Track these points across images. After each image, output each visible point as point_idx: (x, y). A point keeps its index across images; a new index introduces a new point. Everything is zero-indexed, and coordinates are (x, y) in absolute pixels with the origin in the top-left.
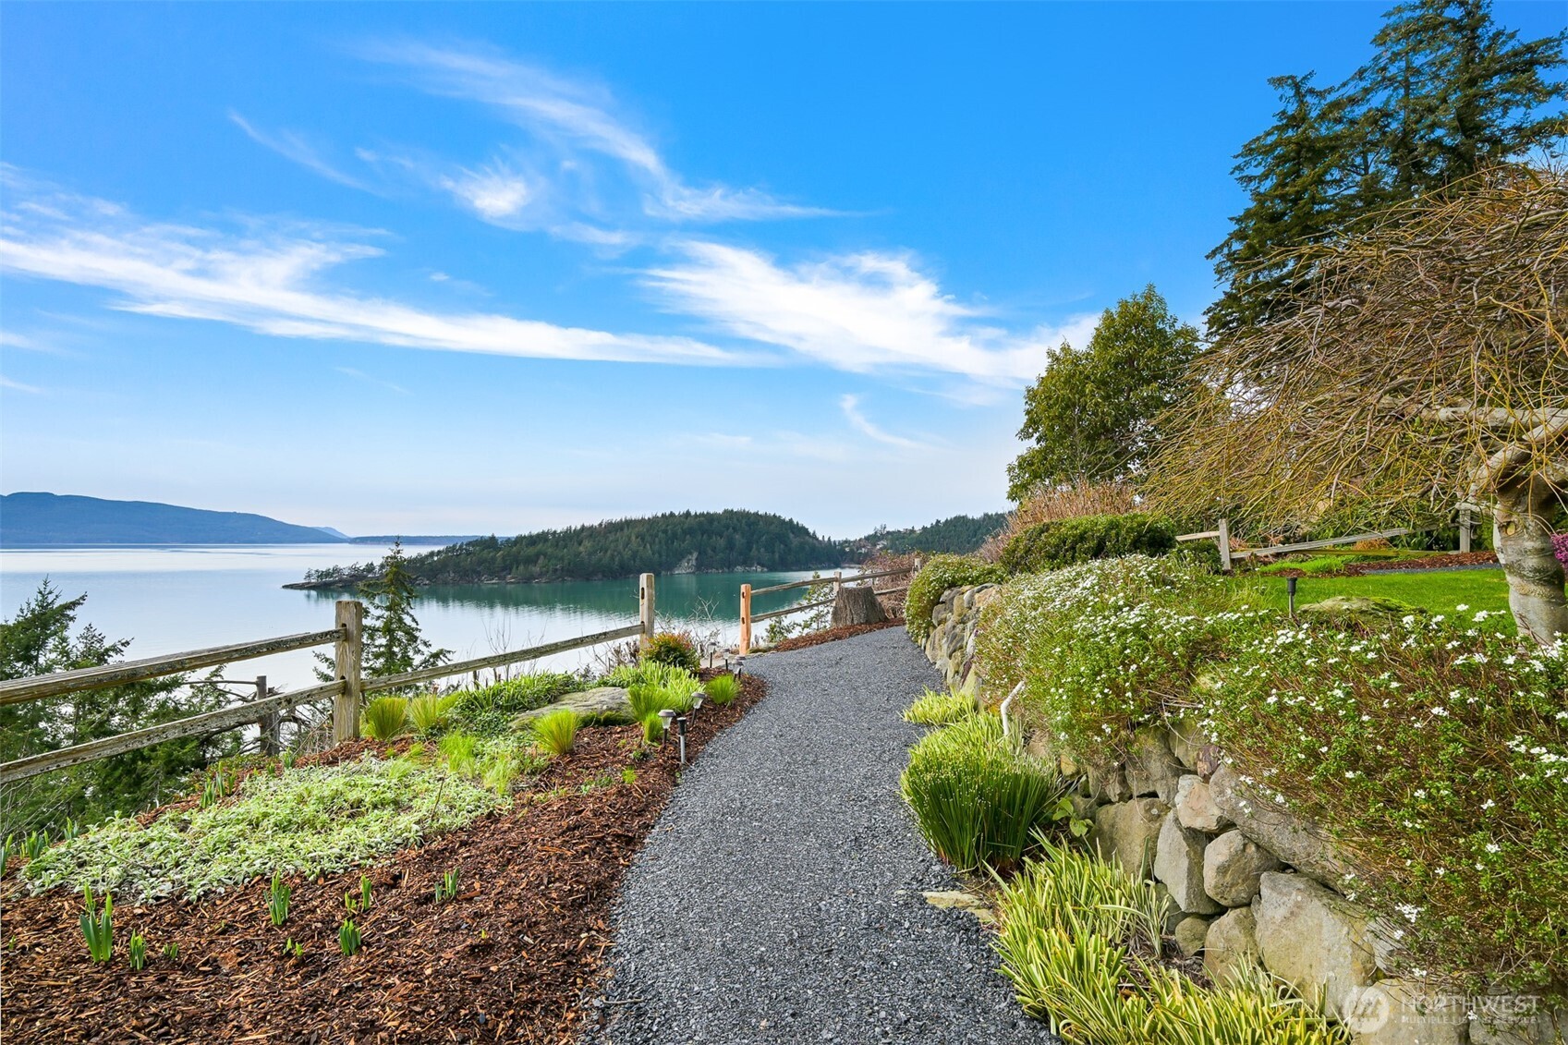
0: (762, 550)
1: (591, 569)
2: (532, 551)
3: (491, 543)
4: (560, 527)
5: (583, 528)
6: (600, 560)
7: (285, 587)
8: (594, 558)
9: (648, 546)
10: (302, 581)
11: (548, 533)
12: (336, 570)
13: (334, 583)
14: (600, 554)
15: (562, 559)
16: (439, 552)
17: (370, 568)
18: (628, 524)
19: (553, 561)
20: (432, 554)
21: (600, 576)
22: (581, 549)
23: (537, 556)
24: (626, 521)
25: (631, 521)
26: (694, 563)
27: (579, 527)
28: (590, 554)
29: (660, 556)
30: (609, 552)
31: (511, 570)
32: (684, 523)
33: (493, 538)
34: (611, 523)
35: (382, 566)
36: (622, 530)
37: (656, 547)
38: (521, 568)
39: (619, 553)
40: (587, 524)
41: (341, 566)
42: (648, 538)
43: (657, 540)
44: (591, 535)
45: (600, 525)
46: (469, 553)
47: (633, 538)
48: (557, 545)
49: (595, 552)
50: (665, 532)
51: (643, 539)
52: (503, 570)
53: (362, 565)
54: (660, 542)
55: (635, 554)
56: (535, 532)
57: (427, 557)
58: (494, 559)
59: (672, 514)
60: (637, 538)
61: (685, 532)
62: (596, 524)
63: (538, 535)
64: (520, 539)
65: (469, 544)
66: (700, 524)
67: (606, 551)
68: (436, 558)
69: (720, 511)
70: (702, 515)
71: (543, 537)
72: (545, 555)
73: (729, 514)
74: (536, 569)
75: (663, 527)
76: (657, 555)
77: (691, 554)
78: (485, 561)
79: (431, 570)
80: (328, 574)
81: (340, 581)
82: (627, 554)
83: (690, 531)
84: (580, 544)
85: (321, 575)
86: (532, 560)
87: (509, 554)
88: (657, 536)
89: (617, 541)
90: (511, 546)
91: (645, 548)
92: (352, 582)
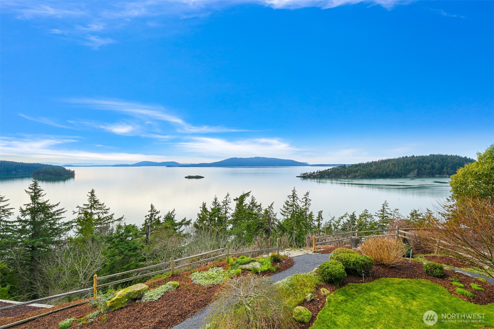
0: (449, 169)
1: (375, 174)
2: (356, 169)
3: (344, 166)
4: (365, 162)
5: (373, 162)
6: (378, 172)
7: (296, 177)
8: (376, 171)
9: (396, 168)
10: (300, 175)
12: (307, 173)
13: (306, 176)
14: (378, 170)
15: (365, 171)
16: (330, 169)
17: (314, 173)
18: (389, 160)
19: (363, 172)
20: (329, 169)
21: (378, 177)
22: (372, 168)
23: (358, 170)
25: (390, 159)
26: (416, 173)
27: (371, 162)
28: (375, 170)
29: (402, 171)
30: (382, 169)
31: (350, 174)
32: (411, 160)
33: (345, 165)
34: (383, 160)
35: (317, 172)
36: (386, 162)
37: (400, 168)
38: (353, 174)
39: (386, 170)
40: (374, 161)
41: (307, 172)
42: (396, 165)
43: (400, 165)
44: (375, 164)
45: (379, 161)
46: (338, 169)
47: (391, 165)
48: (364, 167)
49: (377, 169)
50: (403, 163)
51: (394, 165)
52: (347, 174)
54: (401, 166)
55: (391, 171)
57: (327, 170)
58: (345, 171)
59: (406, 157)
60: (392, 165)
61: (412, 163)
62: (377, 160)
63: (358, 164)
64: (352, 165)
65: (340, 167)
66: (419, 160)
67: (381, 169)
68: (330, 171)
69: (428, 155)
70: (420, 157)
71: (360, 165)
72: (360, 170)
73: (432, 156)
74: (357, 174)
75: (403, 161)
76: (400, 170)
77: (415, 170)
78: (342, 171)
79: (328, 174)
80: (305, 174)
81: (307, 176)
82: (388, 170)
83: (415, 162)
86: (356, 172)
87: (349, 170)
88: (400, 164)
89: (385, 166)
90: (350, 168)
91: (395, 168)
92: (310, 176)
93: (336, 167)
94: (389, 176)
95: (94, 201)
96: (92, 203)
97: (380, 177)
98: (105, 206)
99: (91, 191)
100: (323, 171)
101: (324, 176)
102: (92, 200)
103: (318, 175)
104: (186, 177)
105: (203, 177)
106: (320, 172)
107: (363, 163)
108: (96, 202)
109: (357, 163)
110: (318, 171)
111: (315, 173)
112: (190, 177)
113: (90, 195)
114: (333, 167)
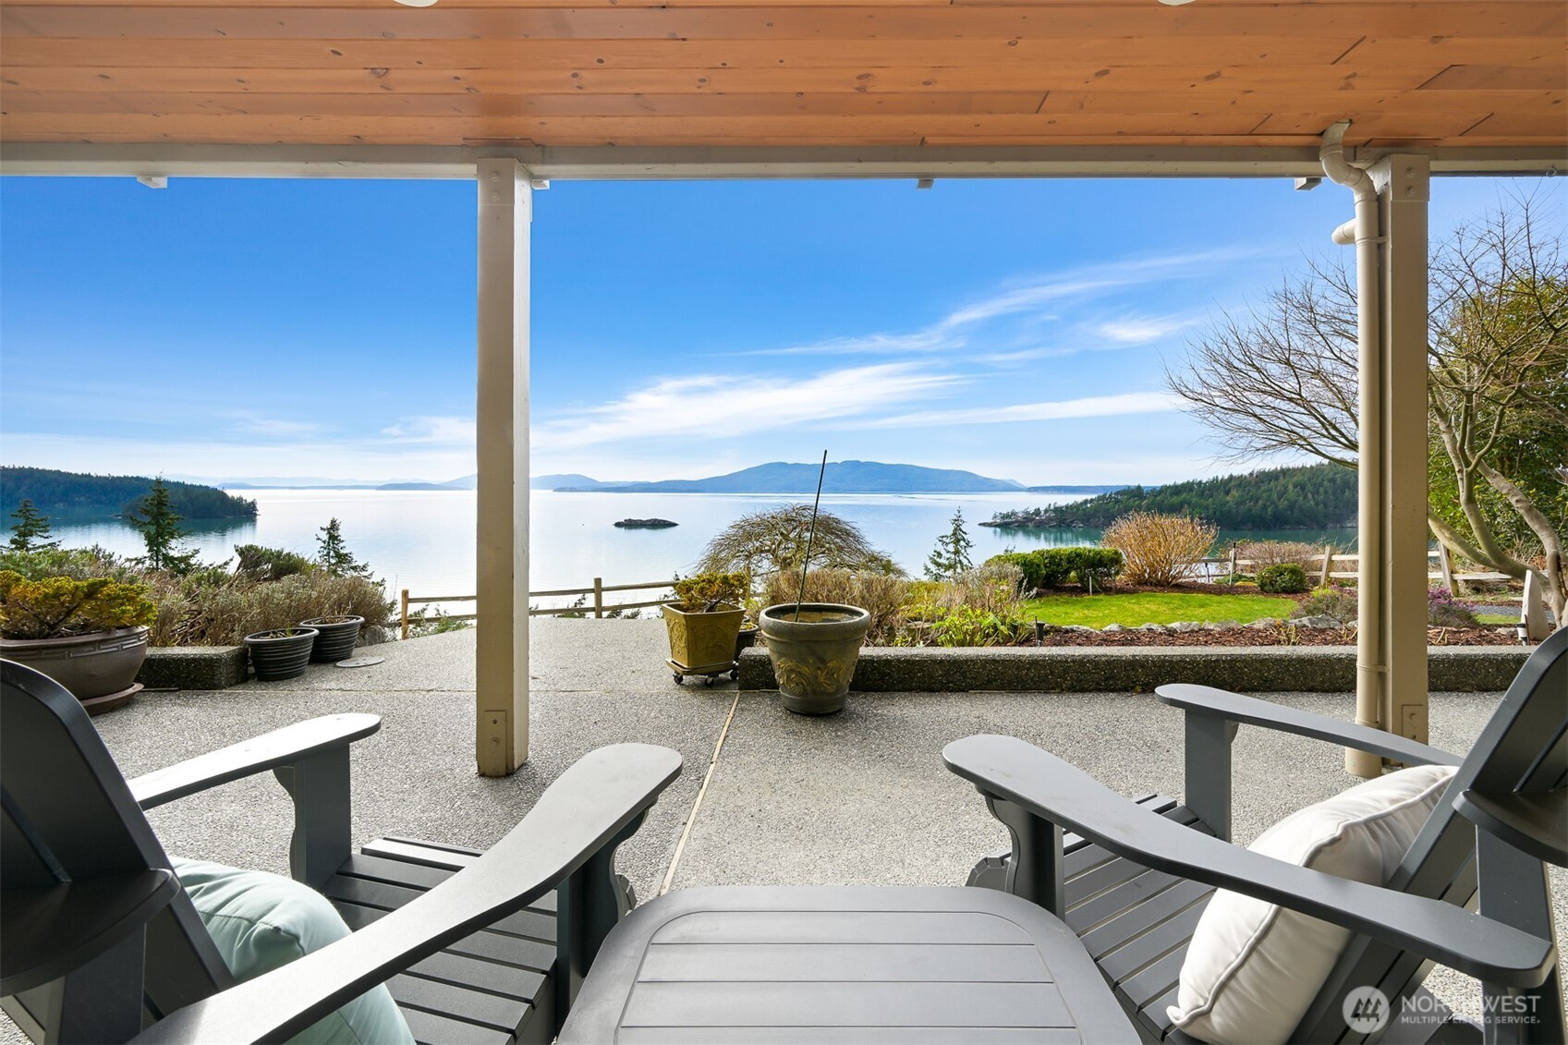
1: (1239, 519)
2: (1175, 500)
3: (1136, 492)
4: (1205, 477)
5: (1231, 477)
6: (1250, 510)
7: (980, 524)
8: (1243, 508)
9: (1310, 495)
10: (990, 521)
11: (1193, 483)
12: (1014, 513)
13: (1012, 523)
14: (1249, 504)
16: (1092, 500)
17: (1037, 512)
19: (1198, 510)
20: (1085, 502)
21: (1250, 526)
22: (1228, 498)
24: (1282, 470)
25: (1288, 470)
27: (1226, 477)
28: (1238, 504)
29: (1326, 506)
30: (1260, 502)
33: (1139, 489)
34: (1264, 473)
35: (1046, 511)
37: (1321, 497)
39: (1273, 503)
40: (1235, 474)
41: (1017, 510)
42: (1309, 487)
43: (1321, 490)
44: (1240, 485)
45: (1251, 474)
46: (1117, 501)
47: (1291, 487)
49: (1243, 502)
50: (1332, 480)
51: (1303, 488)
53: (1032, 510)
54: (1326, 492)
55: (1292, 506)
57: (1082, 504)
58: (1139, 507)
60: (1295, 487)
62: (1246, 473)
63: (1183, 485)
64: (1164, 489)
65: (1122, 493)
67: (1257, 501)
68: (1089, 505)
71: (1188, 487)
72: (1189, 504)
75: (1330, 476)
76: (1321, 506)
79: (1084, 515)
80: (1008, 516)
81: (1016, 522)
82: (1283, 504)
84: (1228, 494)
85: (1004, 517)
86: (1177, 509)
87: (1153, 503)
88: (1321, 485)
89: (1271, 490)
90: (1156, 496)
91: (1305, 497)
92: (1024, 522)
94: (1286, 522)
95: (338, 555)
96: (333, 561)
97: (1254, 526)
98: (371, 574)
99: (328, 525)
100: (1067, 507)
101: (1072, 522)
102: (332, 553)
103: (1050, 519)
104: (618, 525)
105: (675, 525)
106: (1057, 510)
107: (1200, 482)
108: (343, 558)
109: (1179, 482)
110: (1052, 507)
111: (1042, 513)
112: (630, 524)
113: (324, 536)
114: (1101, 494)
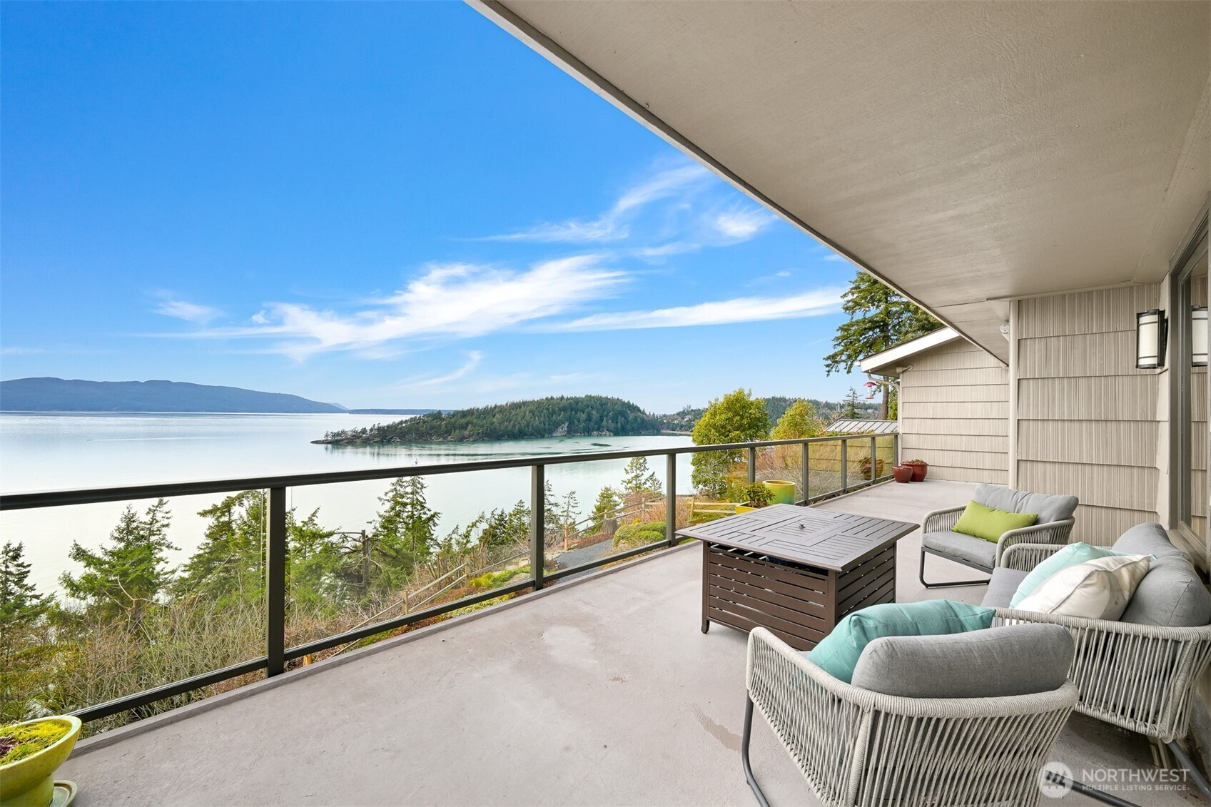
0: (610, 421)
1: (501, 433)
2: (464, 421)
3: (437, 416)
4: (481, 406)
5: (496, 407)
6: (506, 427)
7: (313, 442)
8: (503, 426)
9: (537, 418)
10: (322, 438)
11: (474, 409)
12: (343, 432)
13: (342, 440)
14: (506, 424)
15: (482, 426)
16: (406, 421)
17: (364, 431)
18: (524, 403)
19: (477, 428)
20: (401, 422)
21: (506, 437)
22: (495, 420)
23: (467, 424)
24: (523, 402)
25: (526, 402)
26: (566, 429)
27: (493, 406)
28: (500, 423)
29: (544, 424)
30: (512, 422)
31: (451, 433)
32: (559, 403)
33: (439, 412)
34: (513, 403)
35: (371, 430)
36: (520, 407)
37: (542, 419)
38: (457, 432)
39: (519, 423)
40: (498, 404)
41: (346, 430)
42: (536, 413)
43: (542, 414)
44: (501, 411)
45: (507, 404)
46: (424, 422)
47: (527, 413)
48: (479, 418)
50: (548, 409)
51: (533, 414)
52: (445, 433)
53: (359, 429)
54: (545, 416)
55: (528, 425)
56: (465, 409)
57: (399, 424)
58: (440, 426)
59: (552, 398)
60: (530, 413)
61: (560, 410)
62: (504, 404)
63: (468, 411)
64: (456, 414)
65: (428, 416)
66: (570, 404)
67: (510, 421)
68: (404, 425)
69: (583, 396)
70: (571, 398)
71: (470, 413)
72: (472, 424)
73: (589, 398)
74: (466, 433)
75: (547, 406)
76: (542, 424)
77: (564, 423)
78: (434, 427)
79: (401, 433)
80: (338, 434)
81: (346, 439)
82: (523, 423)
83: (564, 409)
84: (494, 417)
85: (334, 435)
86: (464, 427)
87: (449, 423)
88: (542, 412)
89: (517, 414)
90: (451, 418)
91: (535, 419)
92: (353, 440)
93: (419, 417)
94: (525, 435)
97: (509, 437)
100: (388, 427)
101: (392, 438)
103: (375, 436)
106: (380, 429)
107: (478, 409)
110: (376, 427)
111: (368, 431)
114: (413, 416)
